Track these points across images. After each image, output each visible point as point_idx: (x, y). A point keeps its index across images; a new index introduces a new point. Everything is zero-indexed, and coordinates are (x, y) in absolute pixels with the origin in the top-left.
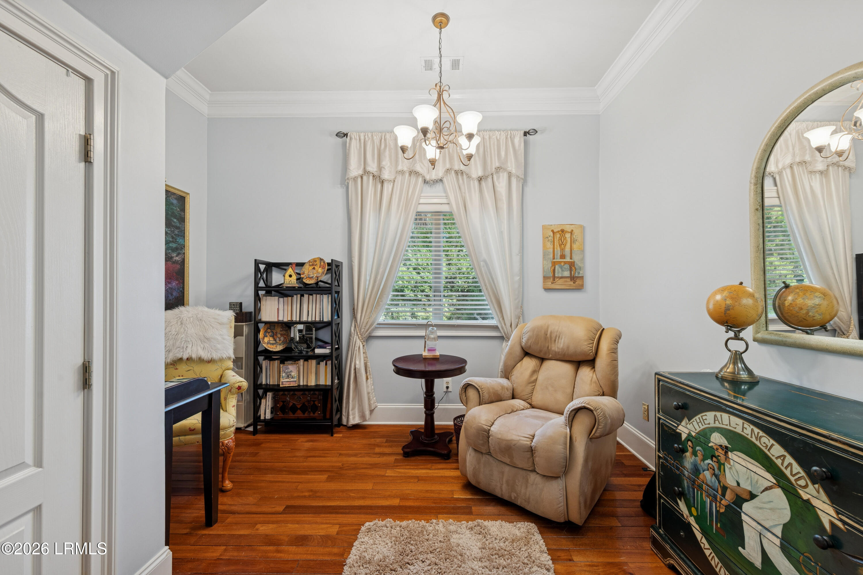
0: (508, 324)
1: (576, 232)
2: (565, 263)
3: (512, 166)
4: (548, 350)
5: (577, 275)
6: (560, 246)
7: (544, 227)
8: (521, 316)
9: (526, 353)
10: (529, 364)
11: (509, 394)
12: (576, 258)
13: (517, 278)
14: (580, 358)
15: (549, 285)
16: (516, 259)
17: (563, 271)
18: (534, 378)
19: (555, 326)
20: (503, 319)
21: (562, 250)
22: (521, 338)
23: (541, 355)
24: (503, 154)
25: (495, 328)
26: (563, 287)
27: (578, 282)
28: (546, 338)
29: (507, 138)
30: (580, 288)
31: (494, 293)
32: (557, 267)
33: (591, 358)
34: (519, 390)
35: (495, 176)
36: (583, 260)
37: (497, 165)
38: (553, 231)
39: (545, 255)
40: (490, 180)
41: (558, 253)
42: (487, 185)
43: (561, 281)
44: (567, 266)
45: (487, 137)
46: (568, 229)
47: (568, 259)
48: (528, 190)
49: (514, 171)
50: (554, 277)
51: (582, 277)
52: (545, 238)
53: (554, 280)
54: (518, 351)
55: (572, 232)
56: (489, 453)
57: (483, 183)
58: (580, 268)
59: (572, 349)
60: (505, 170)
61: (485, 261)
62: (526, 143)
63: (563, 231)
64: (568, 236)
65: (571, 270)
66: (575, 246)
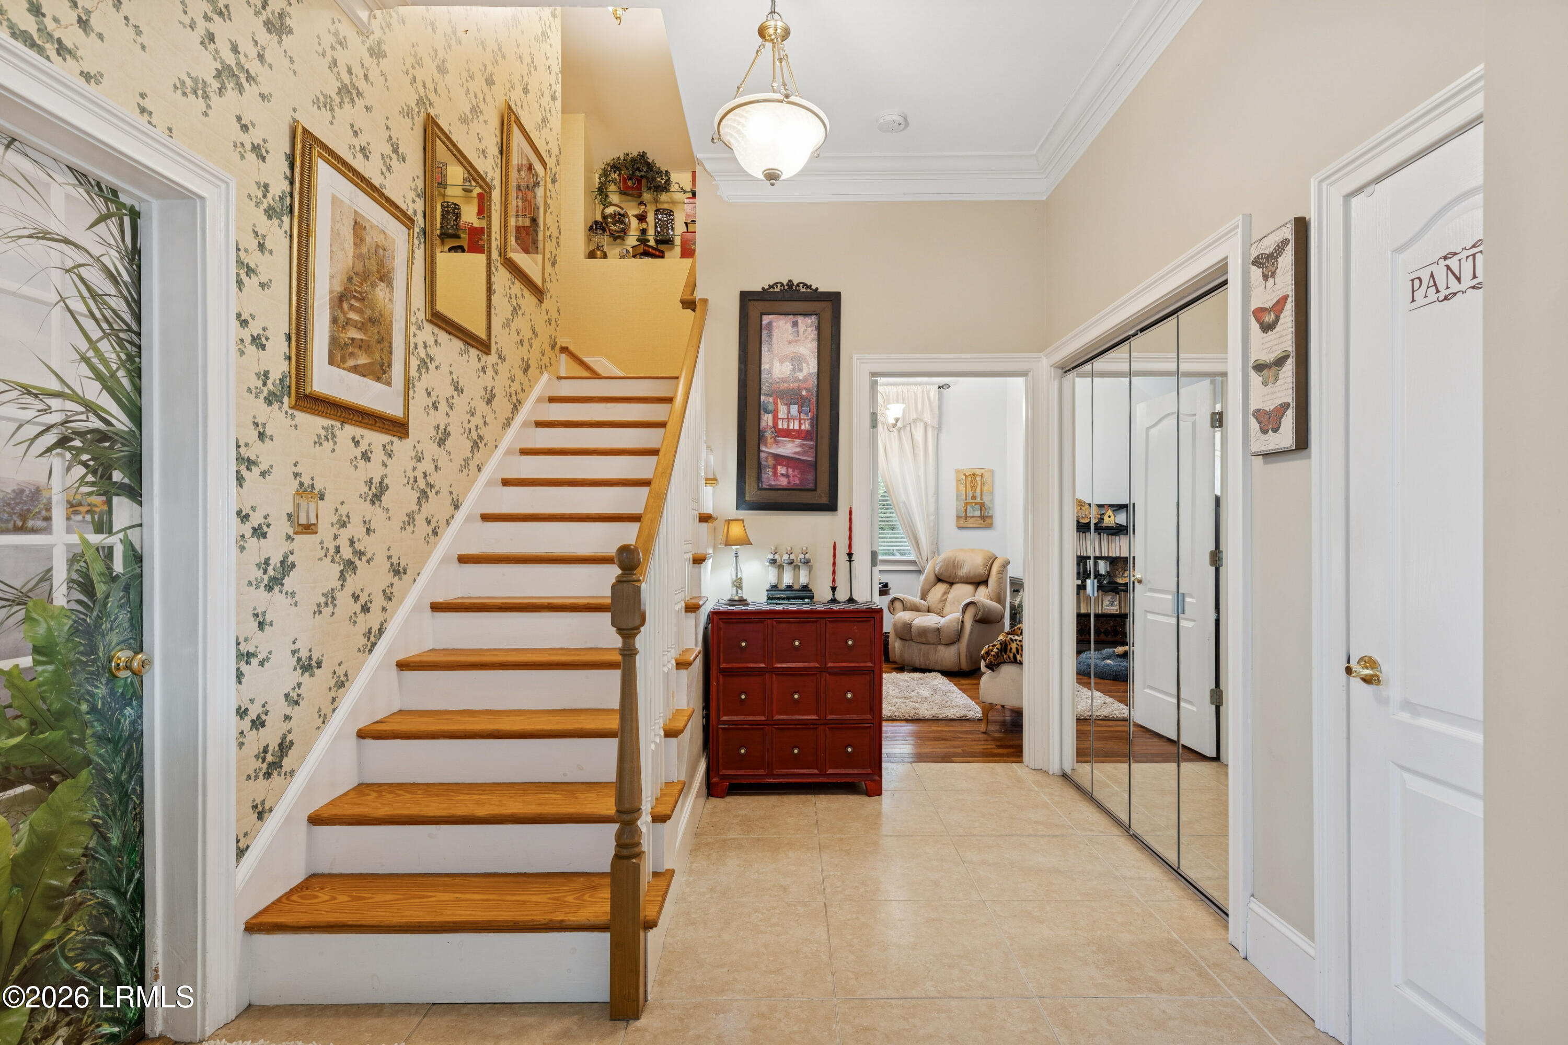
0: (925, 559)
1: (986, 476)
2: (976, 503)
3: (927, 417)
4: (956, 576)
5: (986, 514)
6: (971, 488)
7: (957, 471)
8: (936, 551)
9: (939, 580)
10: (941, 588)
11: (926, 609)
12: (986, 499)
13: (932, 518)
14: (978, 580)
15: (962, 523)
16: (932, 500)
17: (974, 510)
18: (945, 598)
19: (961, 556)
20: (920, 554)
21: (974, 492)
22: (935, 568)
23: (951, 580)
24: (920, 406)
25: (913, 563)
26: (975, 525)
27: (988, 521)
28: (954, 566)
29: (923, 392)
30: (990, 526)
31: (912, 531)
32: (968, 507)
33: (985, 579)
34: (933, 607)
35: (912, 425)
36: (992, 500)
37: (915, 417)
38: (965, 474)
39: (958, 496)
40: (908, 429)
41: (970, 495)
42: (905, 435)
43: (972, 520)
44: (978, 507)
45: (905, 391)
46: (978, 472)
47: (978, 500)
48: (943, 436)
49: (929, 422)
50: (966, 516)
51: (991, 517)
52: (958, 481)
53: (966, 519)
54: (932, 578)
55: (982, 476)
56: (911, 640)
57: (902, 432)
58: (989, 508)
59: (972, 574)
60: (921, 420)
61: (904, 503)
62: (940, 395)
63: (974, 474)
64: (978, 479)
65: (981, 510)
66: (985, 488)
